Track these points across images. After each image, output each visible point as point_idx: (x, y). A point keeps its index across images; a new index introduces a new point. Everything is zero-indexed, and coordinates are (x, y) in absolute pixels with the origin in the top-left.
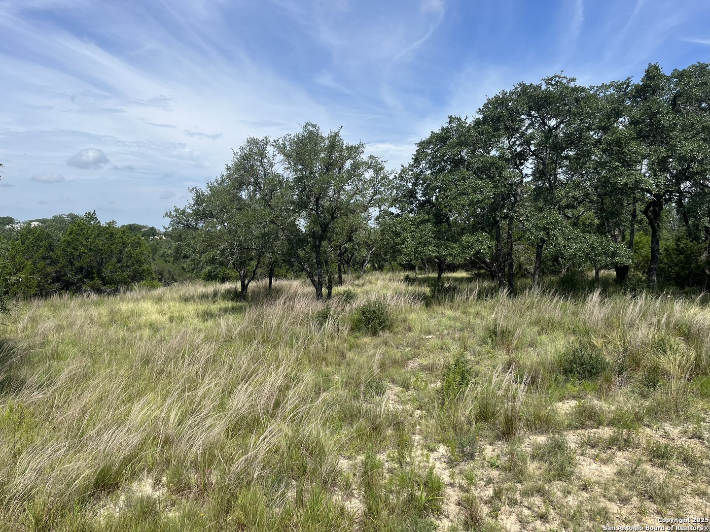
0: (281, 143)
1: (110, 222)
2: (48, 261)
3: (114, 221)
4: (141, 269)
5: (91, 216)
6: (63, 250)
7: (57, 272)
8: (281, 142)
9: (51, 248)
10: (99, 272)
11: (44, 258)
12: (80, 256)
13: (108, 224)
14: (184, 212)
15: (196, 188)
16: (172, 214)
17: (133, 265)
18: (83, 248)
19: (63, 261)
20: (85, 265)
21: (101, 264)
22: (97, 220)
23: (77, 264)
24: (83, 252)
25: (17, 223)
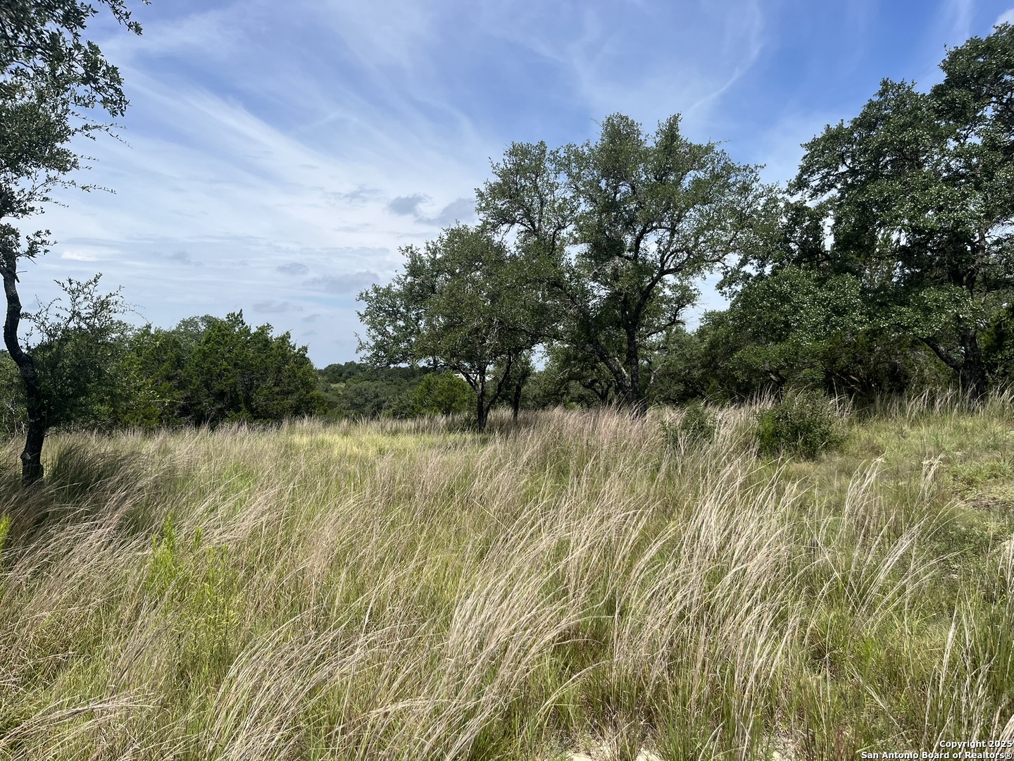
0: (562, 156)
1: (264, 326)
2: (175, 382)
3: (268, 325)
4: (308, 396)
5: (236, 319)
6: (197, 366)
7: (186, 399)
8: (562, 154)
9: (179, 363)
10: (248, 400)
11: (169, 379)
12: (220, 375)
13: (260, 329)
14: (388, 291)
15: (411, 248)
16: (370, 295)
17: (298, 389)
18: (225, 363)
19: (197, 381)
20: (228, 389)
21: (249, 388)
22: (243, 324)
23: (217, 386)
24: (225, 370)
25: (130, 330)
